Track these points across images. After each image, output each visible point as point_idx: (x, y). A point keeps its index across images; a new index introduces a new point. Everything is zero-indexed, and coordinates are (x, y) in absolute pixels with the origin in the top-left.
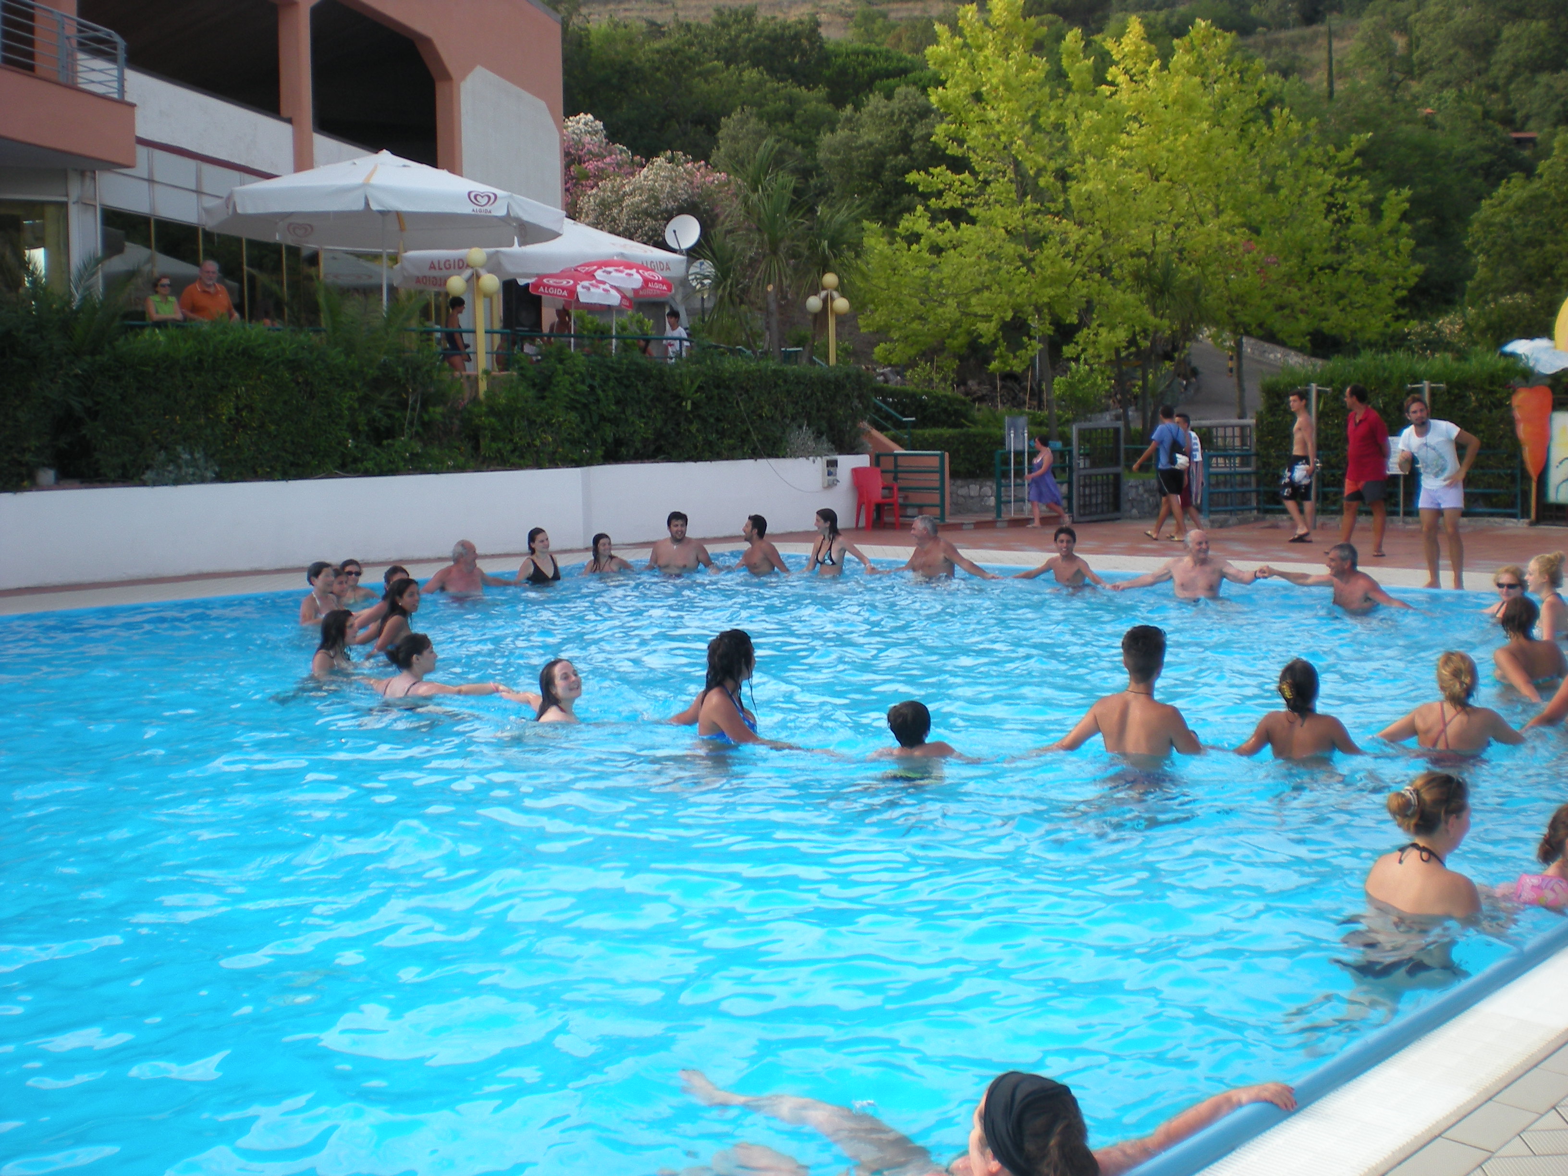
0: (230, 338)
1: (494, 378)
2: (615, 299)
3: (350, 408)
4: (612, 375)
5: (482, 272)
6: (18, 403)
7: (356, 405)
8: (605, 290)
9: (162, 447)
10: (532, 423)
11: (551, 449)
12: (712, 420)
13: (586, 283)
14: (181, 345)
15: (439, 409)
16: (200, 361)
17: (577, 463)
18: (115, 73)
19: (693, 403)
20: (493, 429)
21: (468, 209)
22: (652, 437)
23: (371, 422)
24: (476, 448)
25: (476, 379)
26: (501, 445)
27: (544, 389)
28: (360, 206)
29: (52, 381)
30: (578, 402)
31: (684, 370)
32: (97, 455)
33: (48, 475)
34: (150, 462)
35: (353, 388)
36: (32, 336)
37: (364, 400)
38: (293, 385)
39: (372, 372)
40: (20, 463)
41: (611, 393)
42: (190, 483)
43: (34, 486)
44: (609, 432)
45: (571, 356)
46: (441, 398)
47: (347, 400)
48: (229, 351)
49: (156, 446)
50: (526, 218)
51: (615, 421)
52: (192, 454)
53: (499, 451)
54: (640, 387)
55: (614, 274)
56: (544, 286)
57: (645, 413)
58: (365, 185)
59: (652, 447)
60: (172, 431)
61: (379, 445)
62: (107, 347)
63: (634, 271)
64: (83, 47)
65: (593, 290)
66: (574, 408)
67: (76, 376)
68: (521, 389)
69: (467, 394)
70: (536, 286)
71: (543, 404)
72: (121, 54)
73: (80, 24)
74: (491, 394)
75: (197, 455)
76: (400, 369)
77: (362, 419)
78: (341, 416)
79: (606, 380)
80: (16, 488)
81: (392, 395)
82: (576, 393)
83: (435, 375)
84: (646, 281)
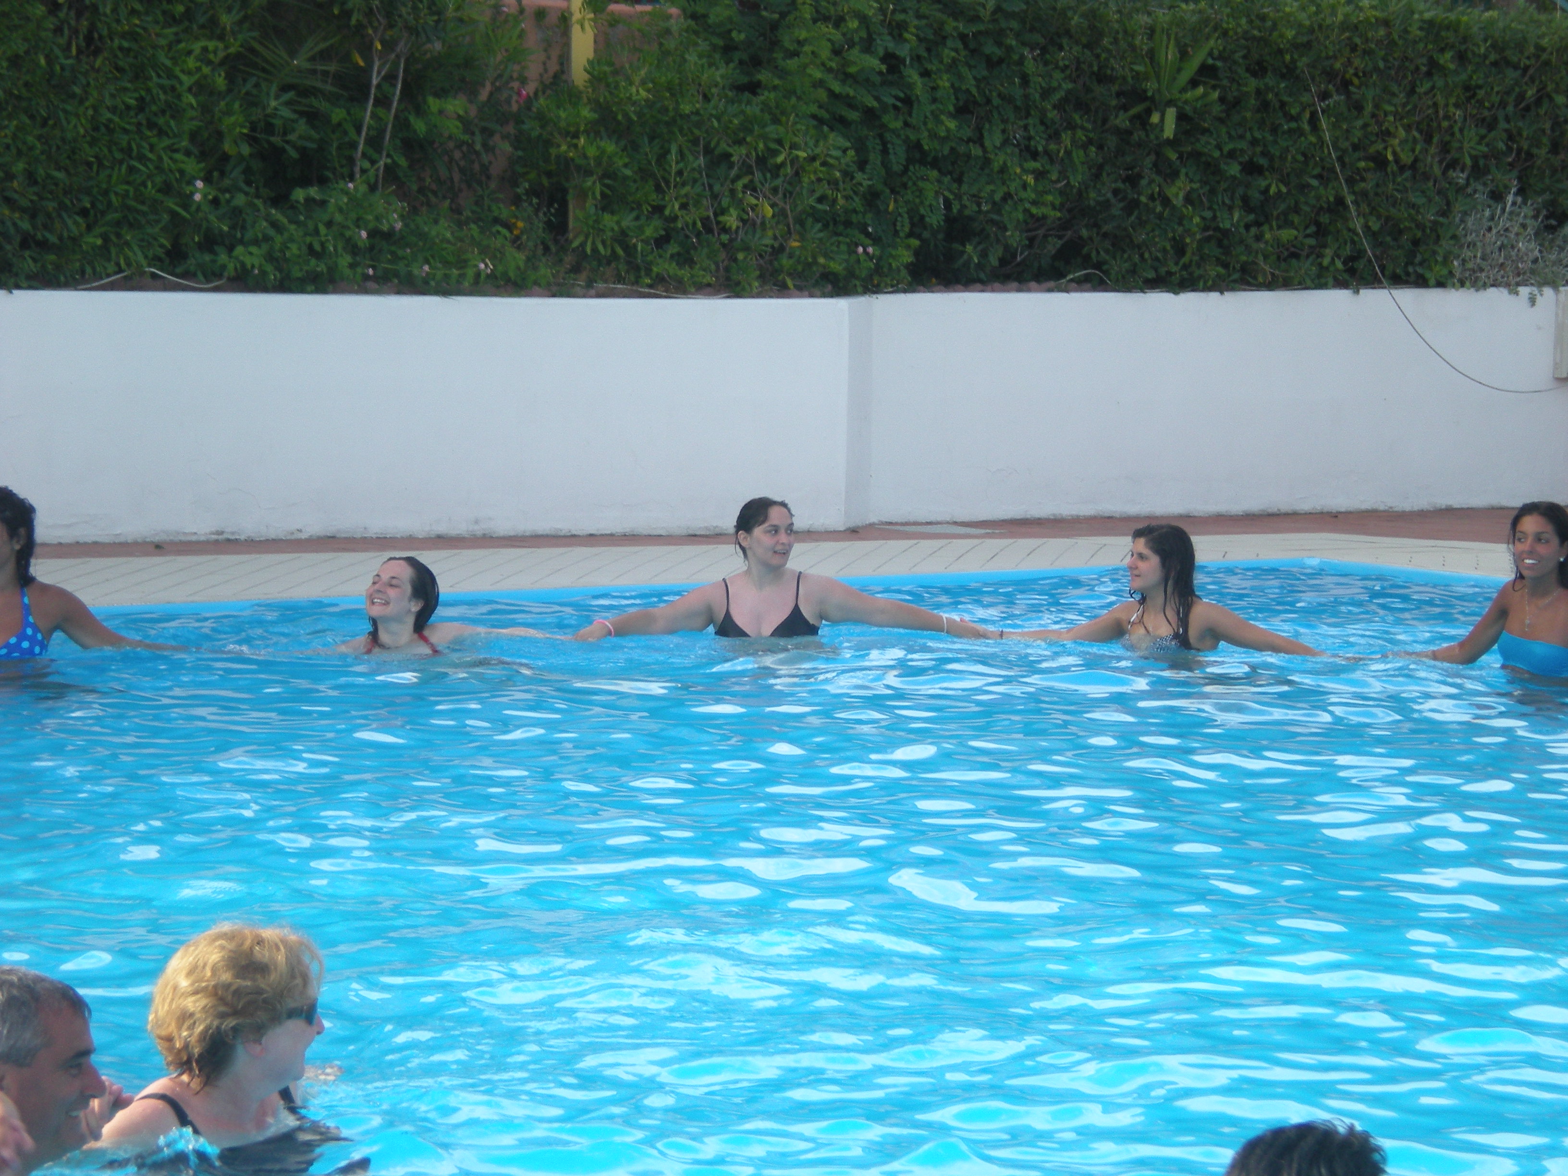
1: (614, 22)
3: (201, 88)
4: (951, 25)
7: (220, 81)
10: (718, 160)
11: (767, 239)
12: (1234, 169)
15: (456, 105)
17: (836, 285)
19: (1181, 117)
20: (609, 174)
22: (1054, 215)
23: (260, 131)
24: (557, 227)
25: (564, 22)
26: (628, 221)
27: (756, 62)
30: (851, 103)
35: (212, 28)
37: (238, 66)
41: (944, 82)
44: (933, 196)
46: (459, 72)
47: (196, 60)
51: (951, 165)
53: (622, 238)
54: (1030, 66)
57: (1040, 144)
61: (280, 200)
66: (839, 123)
68: (693, 59)
69: (535, 68)
71: (753, 108)
77: (235, 122)
78: (175, 111)
79: (934, 41)
81: (324, 55)
82: (846, 77)
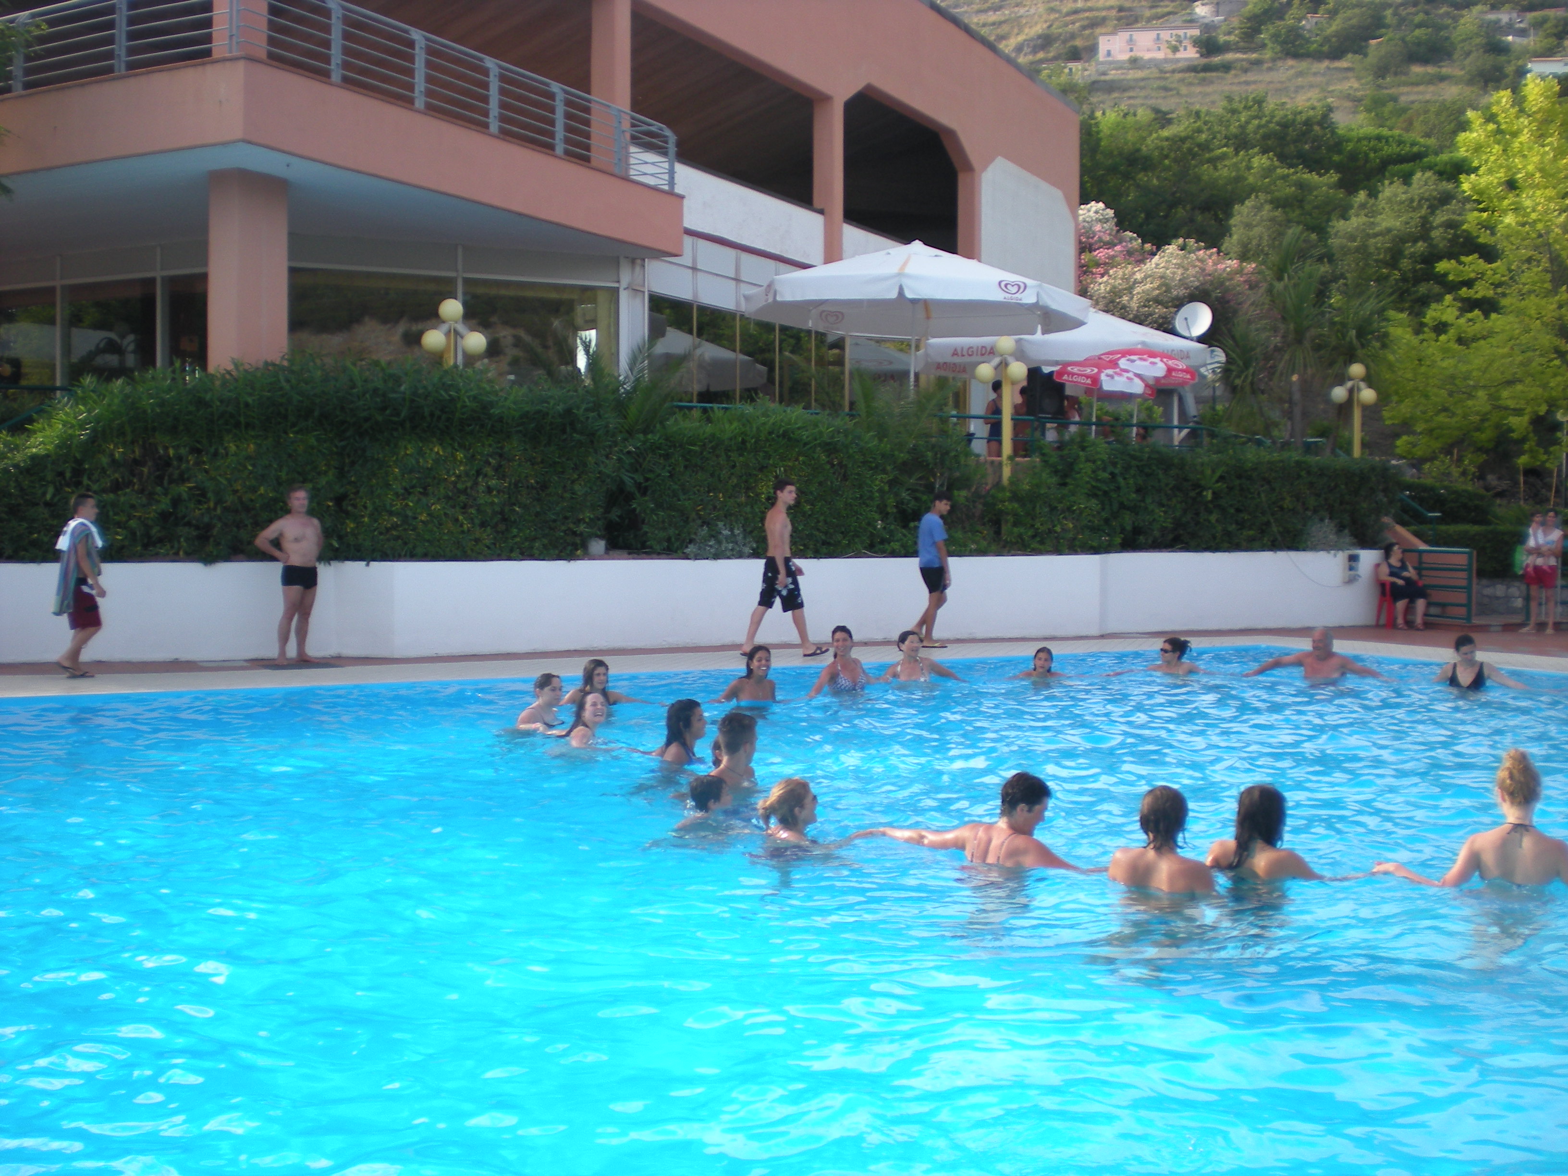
0: (772, 421)
1: (1017, 464)
2: (1138, 387)
3: (881, 491)
4: (1134, 463)
5: (1010, 359)
6: (576, 476)
7: (886, 488)
8: (1128, 378)
9: (704, 523)
10: (1053, 509)
11: (1070, 535)
12: (1232, 511)
13: (1110, 371)
14: (727, 426)
15: (964, 493)
16: (744, 442)
17: (1095, 550)
18: (666, 165)
19: (1214, 493)
20: (1016, 515)
21: (998, 296)
22: (1170, 526)
23: (899, 504)
24: (998, 533)
25: (1000, 464)
26: (1022, 530)
27: (1065, 476)
28: (893, 295)
29: (607, 457)
30: (1099, 489)
31: (1206, 459)
32: (645, 528)
33: (598, 546)
34: (693, 536)
35: (884, 471)
36: (592, 415)
37: (892, 483)
38: (828, 467)
39: (903, 456)
40: (574, 533)
41: (1131, 481)
42: (729, 558)
43: (587, 555)
44: (1128, 520)
45: (1093, 444)
46: (964, 482)
47: (879, 481)
48: (770, 433)
49: (699, 522)
50: (1054, 306)
51: (1134, 509)
52: (732, 530)
53: (1020, 536)
54: (1161, 475)
55: (1138, 363)
56: (1069, 374)
57: (1165, 502)
58: (900, 274)
59: (1171, 536)
60: (715, 508)
61: (905, 526)
62: (658, 426)
63: (1157, 360)
64: (635, 140)
65: (1117, 378)
66: (1095, 496)
67: (629, 453)
68: (1044, 475)
69: (990, 480)
70: (1061, 373)
71: (1065, 491)
72: (672, 148)
73: (633, 118)
74: (1014, 481)
75: (736, 532)
76: (929, 454)
77: (891, 501)
78: (871, 498)
79: (1127, 468)
80: (570, 556)
81: (920, 478)
82: (1097, 480)
83: (962, 460)
84: (1170, 370)
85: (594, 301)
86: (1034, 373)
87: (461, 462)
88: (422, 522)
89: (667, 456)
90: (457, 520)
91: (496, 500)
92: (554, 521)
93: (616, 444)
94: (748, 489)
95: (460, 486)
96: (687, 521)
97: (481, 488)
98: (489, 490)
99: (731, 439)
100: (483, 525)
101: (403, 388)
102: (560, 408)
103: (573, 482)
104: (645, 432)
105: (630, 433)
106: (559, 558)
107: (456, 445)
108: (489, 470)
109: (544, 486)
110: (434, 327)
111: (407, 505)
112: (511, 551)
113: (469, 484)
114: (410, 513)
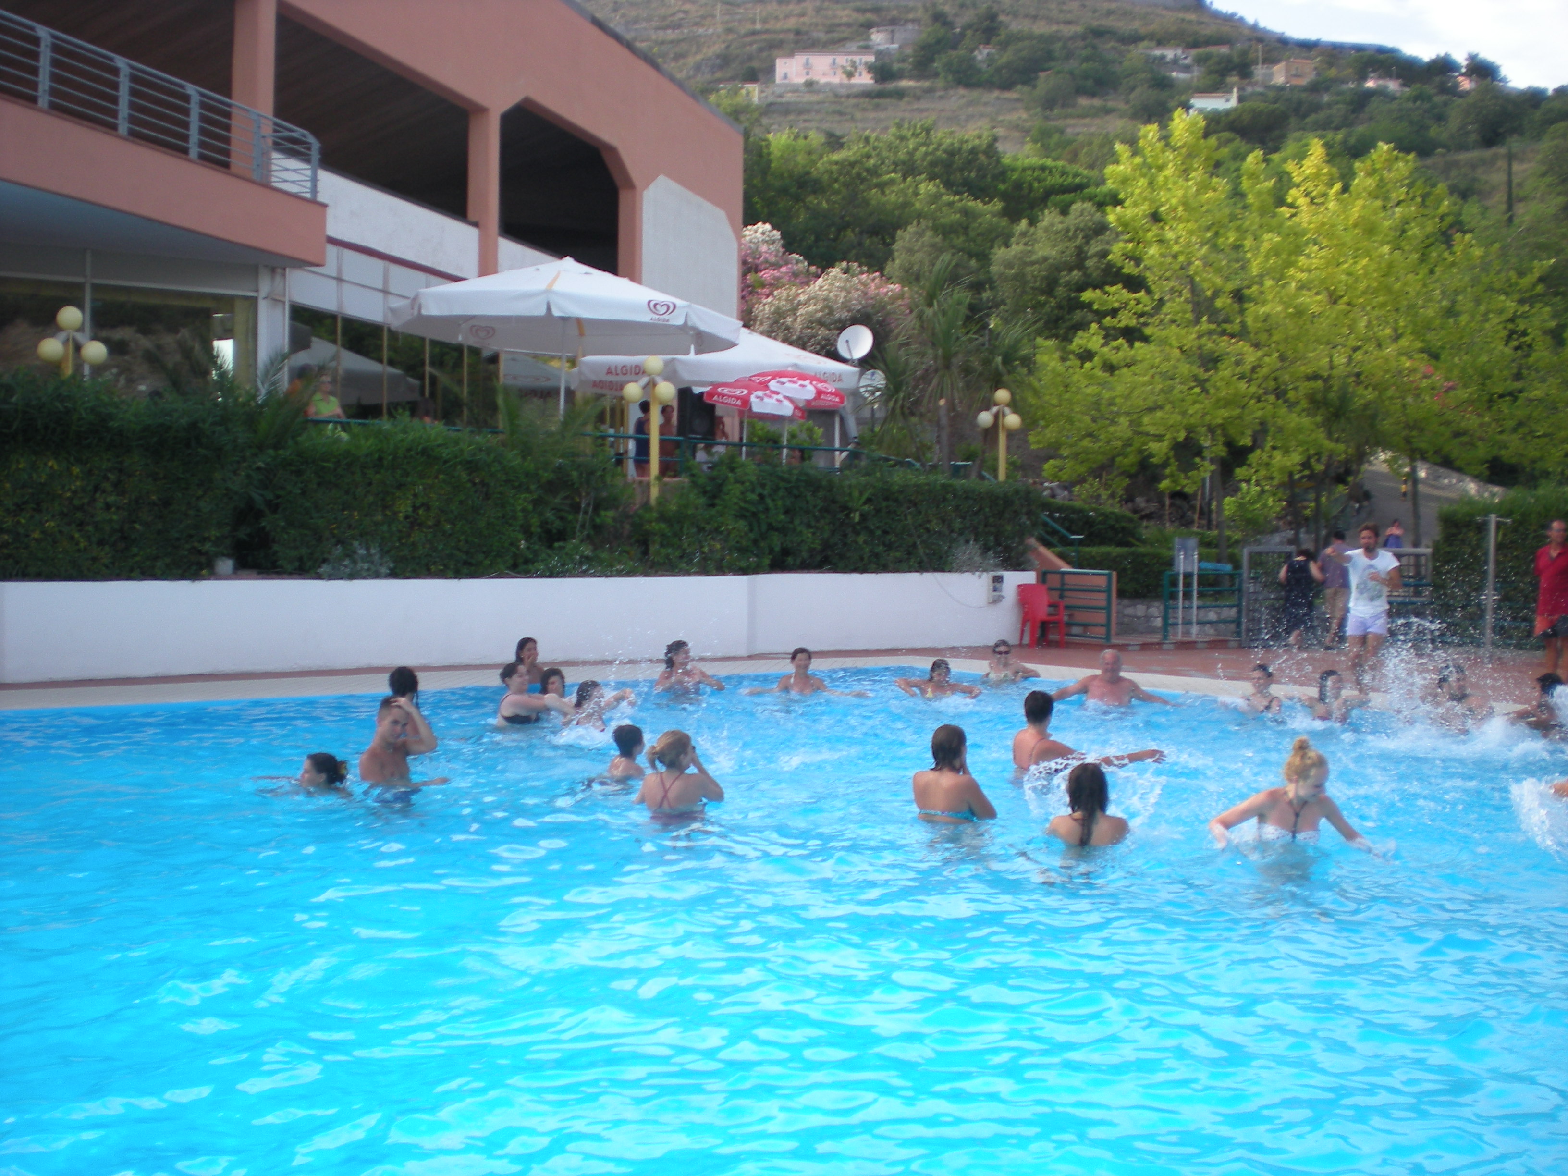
0: (411, 437)
1: (666, 484)
2: (787, 409)
3: (524, 510)
4: (782, 484)
5: (658, 379)
6: (200, 493)
7: (530, 507)
8: (779, 401)
9: (339, 542)
10: (701, 530)
11: (718, 556)
12: (879, 532)
13: (760, 393)
14: (363, 442)
15: (611, 513)
16: (380, 459)
17: (744, 571)
18: (309, 173)
19: (862, 515)
20: (663, 535)
21: (646, 317)
22: (819, 547)
23: (544, 524)
24: (645, 553)
25: (648, 485)
26: (669, 551)
27: (714, 497)
28: (542, 311)
29: (235, 473)
30: (747, 510)
31: (856, 482)
32: (276, 547)
33: (226, 565)
34: (327, 556)
35: (528, 490)
36: (218, 429)
37: (537, 502)
38: (469, 485)
39: (547, 476)
40: (200, 552)
41: (780, 503)
42: (364, 578)
43: (213, 575)
44: (776, 541)
45: (742, 465)
46: (612, 502)
47: (521, 501)
48: (409, 450)
49: (333, 541)
50: (703, 327)
51: (783, 530)
52: (368, 549)
53: (668, 556)
54: (809, 498)
55: (788, 385)
56: (719, 394)
57: (813, 523)
58: (548, 291)
59: (818, 558)
60: (350, 527)
61: (550, 547)
62: (290, 442)
63: (807, 383)
64: (278, 146)
65: (766, 400)
66: (743, 517)
67: (259, 469)
68: (692, 496)
69: (638, 500)
70: (711, 394)
71: (713, 511)
72: (315, 155)
73: (275, 124)
74: (662, 500)
75: (373, 551)
76: (574, 473)
77: (535, 521)
78: (515, 518)
79: (776, 489)
80: (195, 576)
81: (566, 498)
82: (746, 502)
83: (608, 479)
84: (819, 393)
85: (231, 310)
86: (684, 394)
87: (77, 477)
88: (36, 540)
89: (299, 473)
90: (72, 538)
91: (115, 517)
92: (178, 539)
93: (244, 459)
94: (385, 507)
95: (76, 502)
96: (320, 540)
97: (99, 504)
98: (108, 507)
99: (367, 456)
100: (101, 543)
101: (14, 399)
102: (184, 421)
103: (198, 498)
104: (276, 447)
105: (261, 447)
106: (182, 577)
107: (72, 459)
108: (107, 486)
109: (167, 503)
110: (52, 335)
111: (18, 522)
112: (132, 570)
113: (86, 500)
114: (22, 531)
